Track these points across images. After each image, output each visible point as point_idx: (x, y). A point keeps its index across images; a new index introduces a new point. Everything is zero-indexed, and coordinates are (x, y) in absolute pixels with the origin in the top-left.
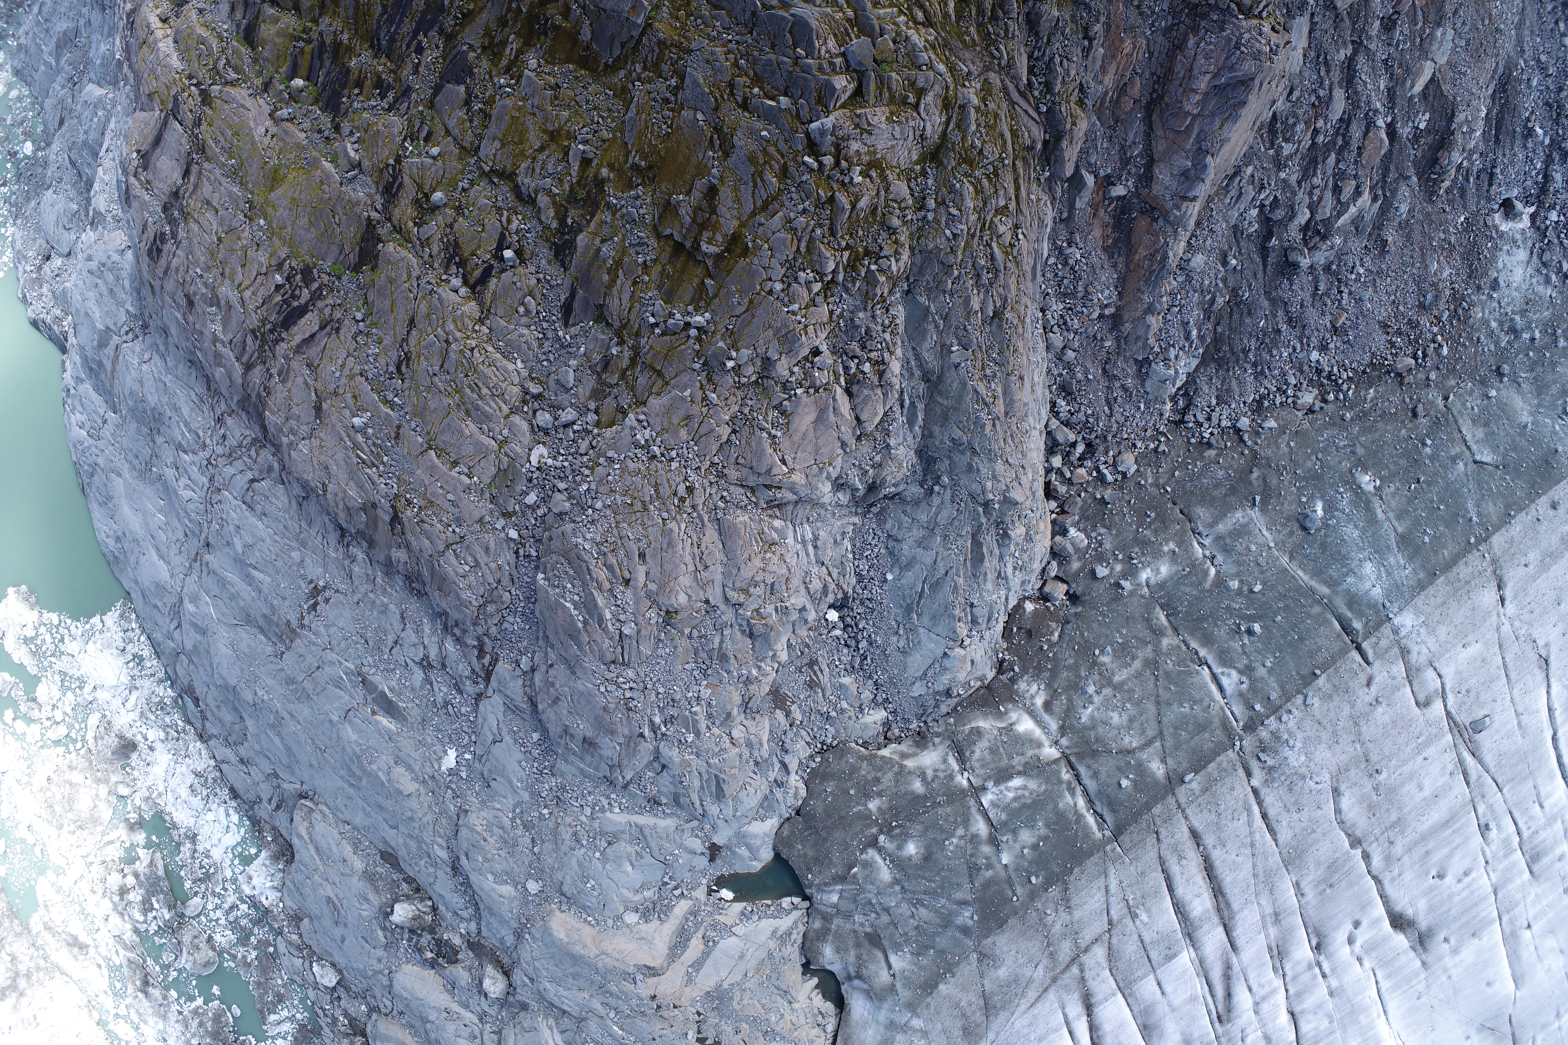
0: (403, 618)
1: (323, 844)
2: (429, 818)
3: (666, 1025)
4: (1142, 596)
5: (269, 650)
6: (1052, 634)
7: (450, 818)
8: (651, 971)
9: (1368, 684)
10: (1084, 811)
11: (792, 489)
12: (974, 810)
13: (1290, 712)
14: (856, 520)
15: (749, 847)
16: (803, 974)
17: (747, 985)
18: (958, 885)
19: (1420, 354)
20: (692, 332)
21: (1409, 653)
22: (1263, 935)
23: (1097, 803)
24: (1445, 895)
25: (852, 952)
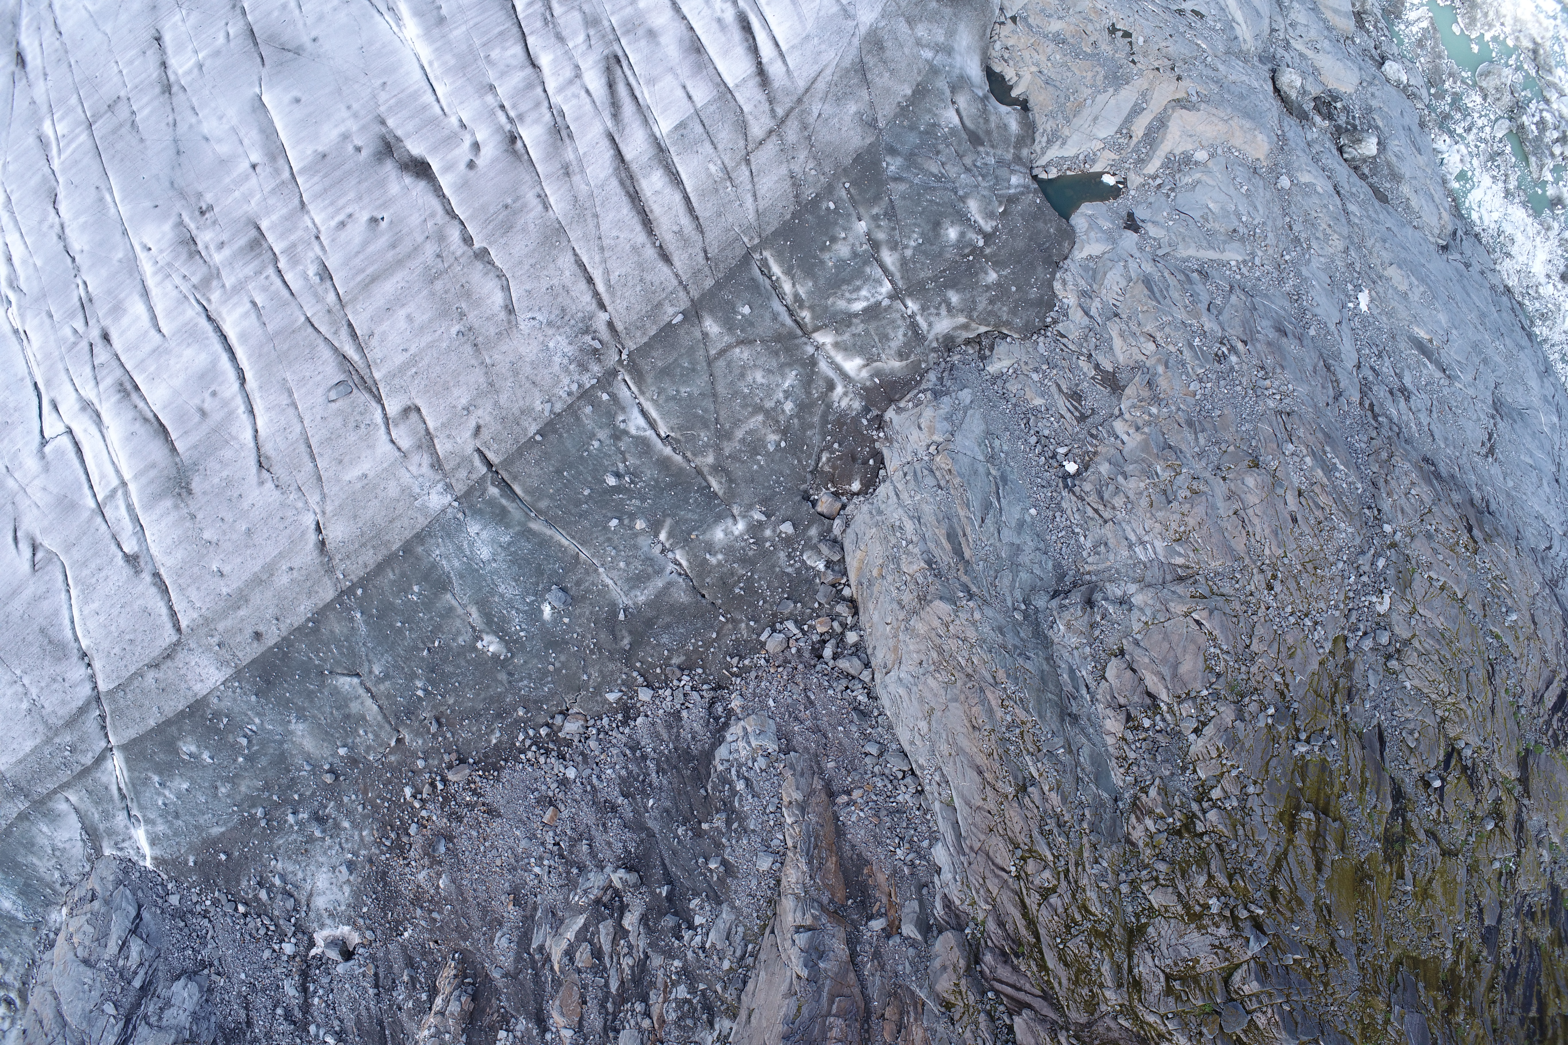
0: (1432, 436)
3: (1164, 51)
4: (740, 505)
6: (829, 460)
8: (1182, 104)
9: (478, 428)
10: (783, 278)
11: (1178, 596)
12: (898, 276)
13: (569, 394)
14: (1088, 569)
15: (1100, 229)
16: (1026, 100)
17: (1090, 91)
18: (904, 198)
19: (440, 786)
20: (1303, 736)
21: (432, 466)
22: (581, 152)
23: (769, 287)
24: (365, 201)
25: (993, 125)
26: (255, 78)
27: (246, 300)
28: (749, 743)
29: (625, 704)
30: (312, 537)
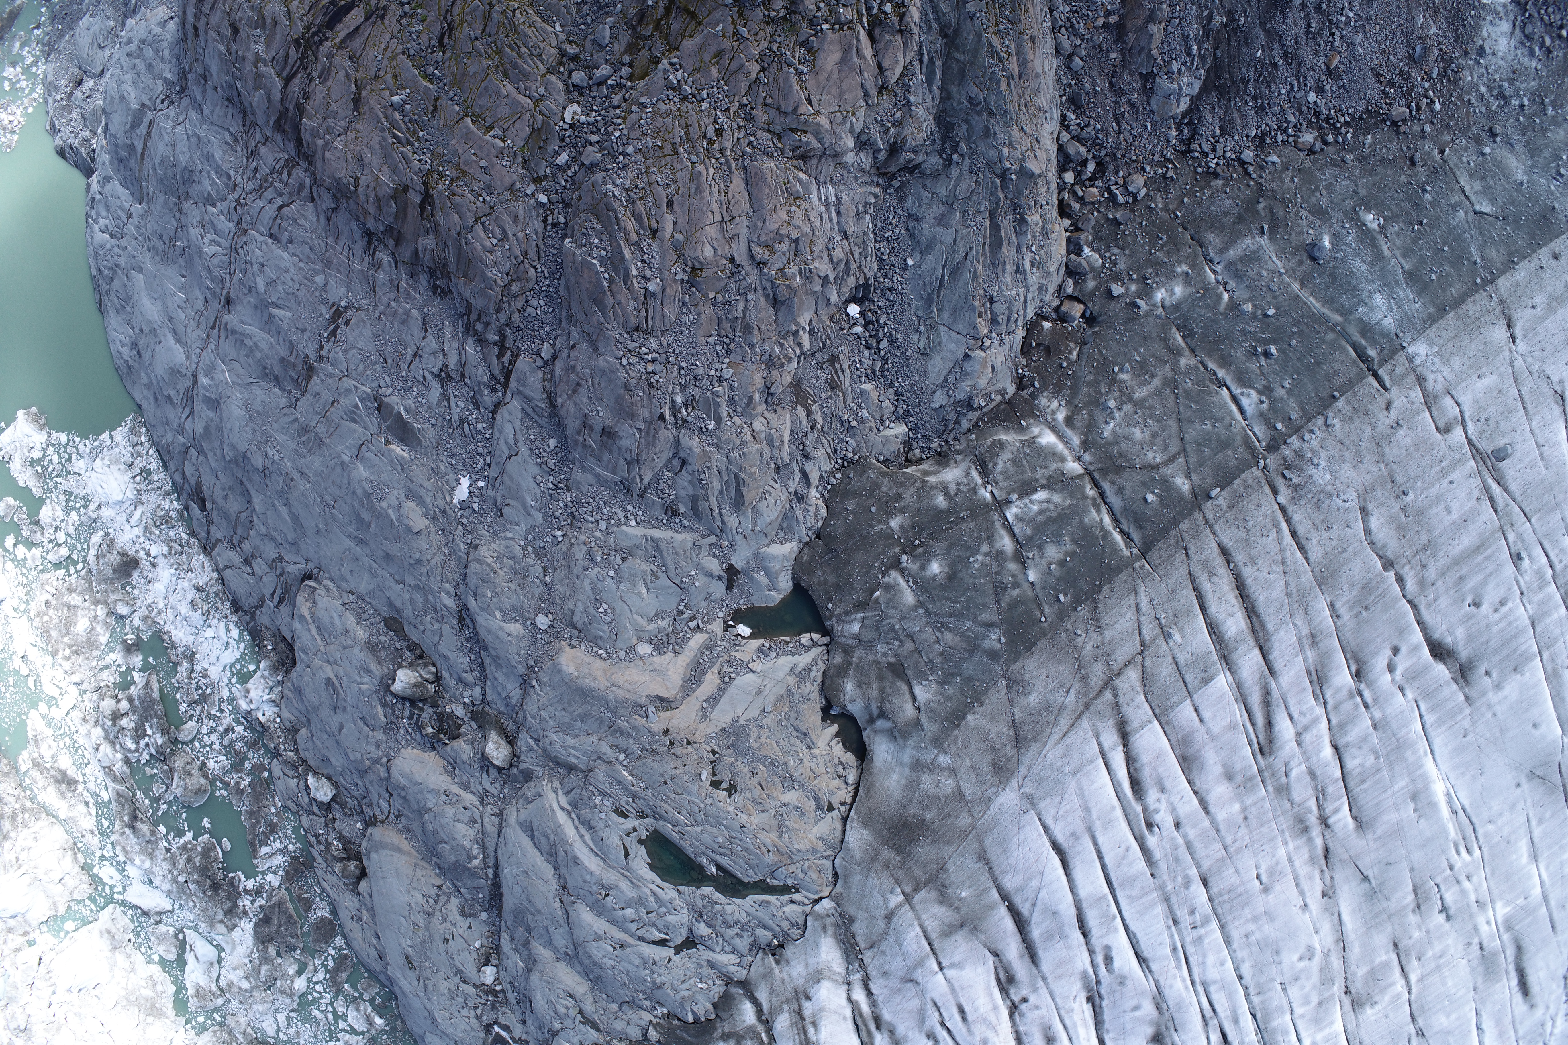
0: (424, 324)
1: (325, 618)
2: (437, 560)
3: (679, 763)
4: (1158, 317)
5: (283, 401)
6: (1070, 352)
7: (459, 559)
8: (664, 703)
9: (1388, 408)
10: (1111, 528)
11: (817, 135)
12: (998, 525)
13: (1312, 431)
14: (877, 190)
15: (768, 573)
16: (823, 720)
17: (765, 721)
18: (984, 605)
19: (1413, 105)
21: (1425, 380)
22: (1300, 658)
23: (1123, 521)
24: (1483, 624)
25: (875, 686)
29: (1263, 152)
30: (1518, 331)
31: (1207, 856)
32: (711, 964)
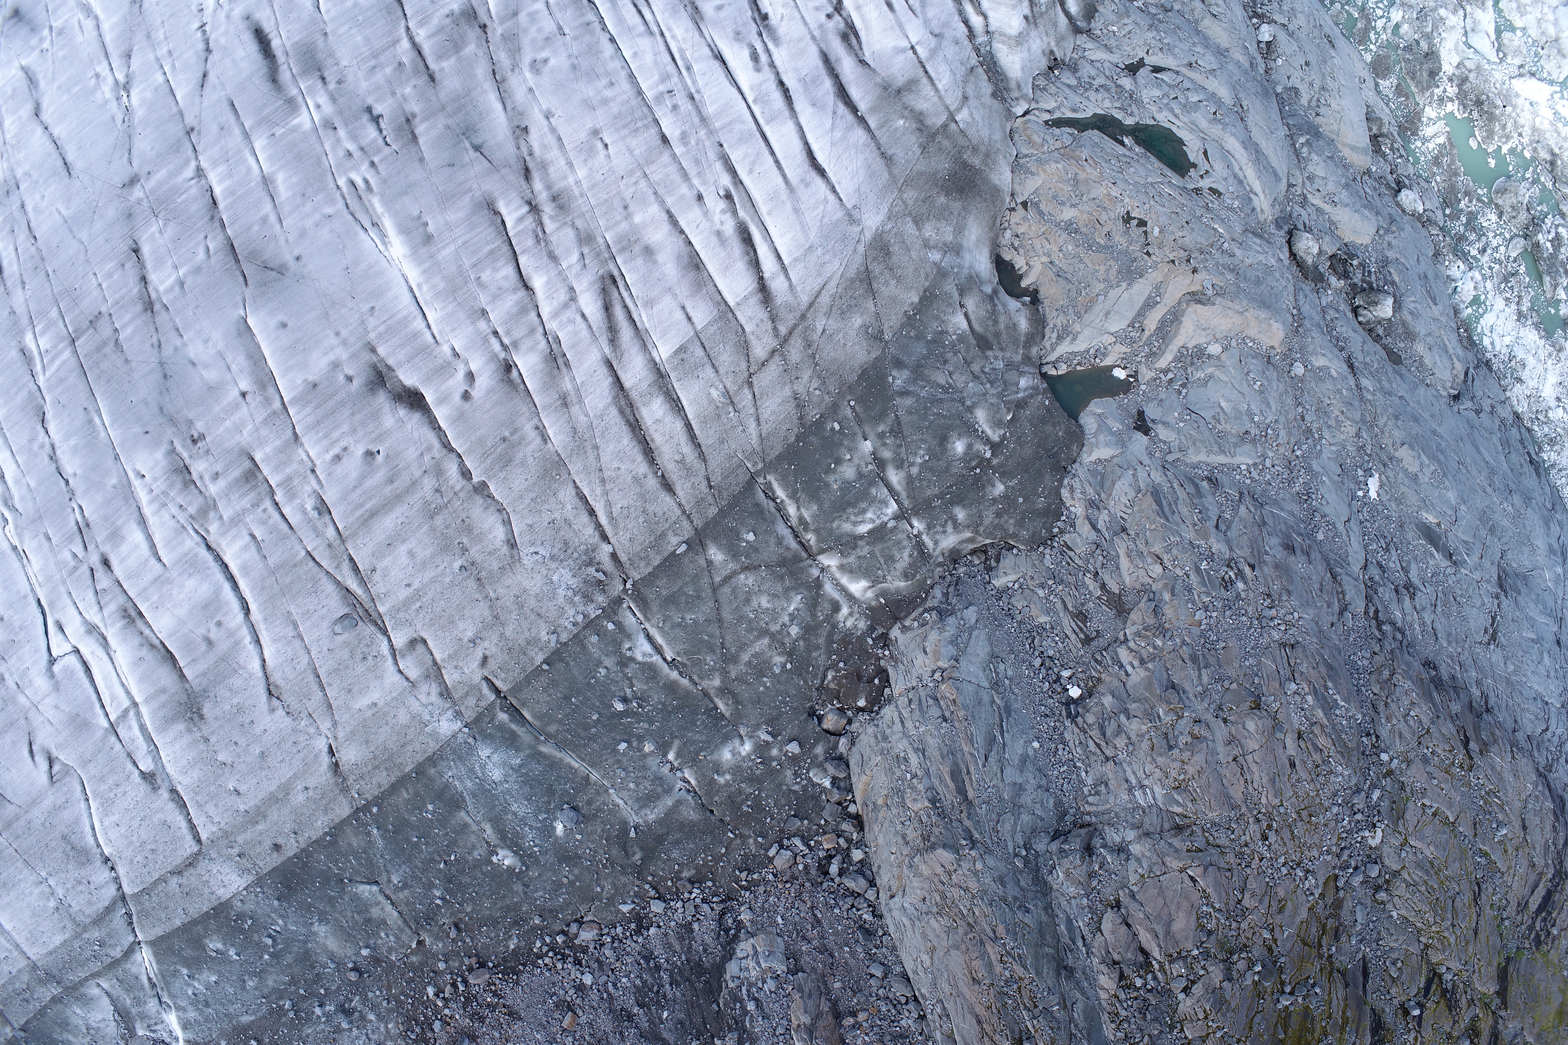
0: (1435, 635)
1: (1444, 359)
2: (1381, 422)
3: (1180, 241)
4: (746, 726)
6: (834, 678)
8: (1197, 299)
9: (485, 659)
10: (787, 501)
11: (1176, 851)
12: (903, 495)
13: (575, 624)
14: (1088, 809)
15: (1109, 431)
16: (1036, 291)
17: (1102, 286)
18: (911, 413)
19: (461, 988)
20: (1288, 989)
21: (441, 695)
22: (579, 381)
23: (773, 510)
24: (360, 433)
25: (1002, 326)
26: (239, 299)
27: (245, 533)
28: (758, 963)
29: (638, 914)
30: (325, 760)
31: (665, 166)
32: (1109, 49)
